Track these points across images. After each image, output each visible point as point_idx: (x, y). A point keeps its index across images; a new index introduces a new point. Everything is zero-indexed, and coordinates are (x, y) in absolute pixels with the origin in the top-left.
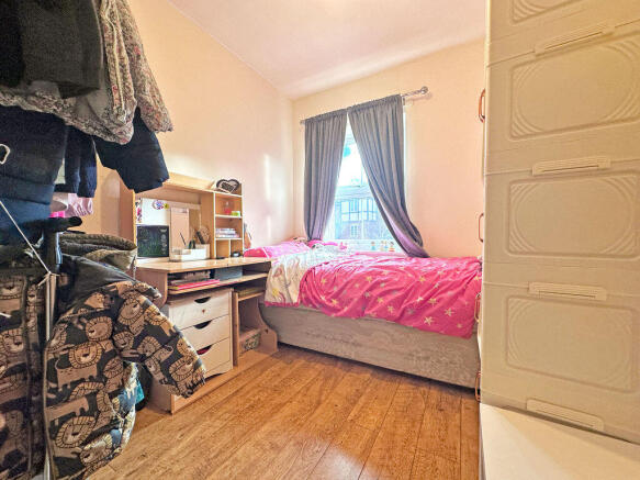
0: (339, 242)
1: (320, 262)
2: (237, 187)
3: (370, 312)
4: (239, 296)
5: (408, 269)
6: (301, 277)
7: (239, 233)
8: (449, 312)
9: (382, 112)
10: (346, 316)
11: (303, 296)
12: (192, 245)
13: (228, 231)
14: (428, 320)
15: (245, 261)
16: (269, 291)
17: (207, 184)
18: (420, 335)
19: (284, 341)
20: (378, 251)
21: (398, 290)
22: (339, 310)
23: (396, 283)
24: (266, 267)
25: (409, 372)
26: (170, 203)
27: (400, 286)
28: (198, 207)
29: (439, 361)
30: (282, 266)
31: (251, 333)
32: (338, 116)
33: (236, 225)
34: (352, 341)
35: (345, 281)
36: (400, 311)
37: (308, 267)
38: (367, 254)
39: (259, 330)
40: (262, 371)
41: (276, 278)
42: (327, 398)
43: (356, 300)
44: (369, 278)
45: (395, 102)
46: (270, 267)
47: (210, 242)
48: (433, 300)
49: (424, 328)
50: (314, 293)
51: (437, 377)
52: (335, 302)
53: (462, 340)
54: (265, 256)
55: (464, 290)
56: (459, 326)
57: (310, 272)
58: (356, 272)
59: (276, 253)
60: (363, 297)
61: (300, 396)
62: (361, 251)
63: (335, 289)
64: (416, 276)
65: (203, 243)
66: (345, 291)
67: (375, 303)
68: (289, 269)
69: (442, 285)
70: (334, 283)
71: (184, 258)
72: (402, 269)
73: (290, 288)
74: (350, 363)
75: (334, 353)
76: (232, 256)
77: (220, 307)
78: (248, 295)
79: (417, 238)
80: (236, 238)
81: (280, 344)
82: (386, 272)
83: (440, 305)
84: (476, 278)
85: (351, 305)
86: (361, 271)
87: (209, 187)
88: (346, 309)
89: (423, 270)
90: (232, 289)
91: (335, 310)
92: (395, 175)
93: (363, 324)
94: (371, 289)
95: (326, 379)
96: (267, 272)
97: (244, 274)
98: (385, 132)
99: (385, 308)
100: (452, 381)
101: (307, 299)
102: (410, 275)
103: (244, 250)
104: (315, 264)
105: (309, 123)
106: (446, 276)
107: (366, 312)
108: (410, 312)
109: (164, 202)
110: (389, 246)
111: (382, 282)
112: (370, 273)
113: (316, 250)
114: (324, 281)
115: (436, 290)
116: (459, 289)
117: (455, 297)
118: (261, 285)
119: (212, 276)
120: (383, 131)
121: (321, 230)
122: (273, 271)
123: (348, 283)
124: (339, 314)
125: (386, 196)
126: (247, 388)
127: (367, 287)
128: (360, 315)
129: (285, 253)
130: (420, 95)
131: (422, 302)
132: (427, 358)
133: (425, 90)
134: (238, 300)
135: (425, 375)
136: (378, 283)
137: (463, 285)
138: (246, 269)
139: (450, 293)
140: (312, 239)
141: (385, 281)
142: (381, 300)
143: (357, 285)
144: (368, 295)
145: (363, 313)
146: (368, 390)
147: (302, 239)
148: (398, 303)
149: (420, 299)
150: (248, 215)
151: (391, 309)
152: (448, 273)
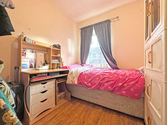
0: (90, 64)
1: (85, 70)
2: (59, 47)
3: (102, 88)
4: (58, 82)
5: (115, 73)
6: (78, 75)
7: (59, 61)
8: (132, 90)
9: (104, 25)
10: (94, 89)
11: (79, 82)
12: (44, 65)
13: (56, 60)
14: (124, 92)
15: (61, 70)
16: (68, 80)
17: (50, 46)
18: (120, 97)
19: (73, 96)
20: (103, 67)
21: (112, 81)
22: (91, 87)
23: (111, 78)
24: (67, 72)
25: (116, 110)
26: (36, 51)
27: (113, 79)
28: (46, 53)
29: (127, 107)
30: (73, 71)
31: (62, 93)
32: (91, 27)
33: (59, 58)
34: (95, 97)
35: (93, 77)
36: (113, 88)
37: (81, 72)
38: (100, 68)
39: (65, 92)
40: (65, 107)
41: (70, 76)
42: (87, 120)
43: (97, 84)
44: (101, 76)
45: (108, 21)
46: (69, 72)
47: (50, 64)
48: (125, 85)
49: (122, 95)
50: (83, 81)
51: (127, 113)
52: (90, 84)
53: (136, 100)
54: (67, 68)
55: (138, 82)
56: (136, 95)
57: (81, 74)
58: (97, 74)
59: (71, 67)
60: (99, 83)
61: (77, 119)
62: (97, 67)
63: (90, 80)
64: (119, 76)
65: (47, 64)
66: (93, 80)
67: (104, 85)
68: (74, 72)
69: (129, 79)
70: (89, 77)
71: (40, 69)
72: (113, 73)
73: (75, 79)
74: (95, 105)
75: (89, 101)
76: (57, 68)
77: (51, 86)
78: (61, 81)
79: (115, 63)
80: (58, 63)
81: (72, 97)
82: (107, 74)
83: (128, 87)
84: (142, 77)
85: (95, 86)
86: (99, 74)
87: (50, 47)
88: (93, 87)
89: (121, 74)
90: (55, 79)
91: (89, 87)
92: (108, 43)
93: (99, 91)
94: (102, 80)
95: (87, 111)
96: (68, 74)
97: (60, 74)
98: (105, 31)
99: (107, 87)
100: (132, 114)
101: (80, 83)
102: (116, 75)
103: (61, 66)
104: (83, 71)
105: (82, 29)
106: (130, 76)
107: (100, 88)
108: (116, 89)
109: (35, 51)
110: (106, 66)
111: (106, 78)
112: (101, 75)
113: (84, 67)
114: (86, 77)
115: (127, 81)
116: (136, 81)
117: (134, 84)
118: (65, 78)
119: (48, 75)
120: (104, 31)
121: (85, 61)
122: (69, 73)
123: (94, 78)
124: (91, 88)
125: (105, 50)
126: (59, 115)
127: (101, 79)
128: (99, 89)
129: (74, 68)
130: (116, 19)
131: (121, 85)
132: (123, 105)
133: (118, 17)
134: (57, 83)
135: (122, 112)
136: (105, 78)
137: (137, 80)
138: (61, 73)
139: (132, 82)
140: (82, 63)
141: (107, 77)
142: (106, 84)
143: (97, 79)
144: (101, 82)
145: (99, 88)
146: (102, 116)
147: (79, 63)
148: (112, 85)
149: (120, 84)
150: (63, 56)
151: (109, 87)
152: (130, 75)
